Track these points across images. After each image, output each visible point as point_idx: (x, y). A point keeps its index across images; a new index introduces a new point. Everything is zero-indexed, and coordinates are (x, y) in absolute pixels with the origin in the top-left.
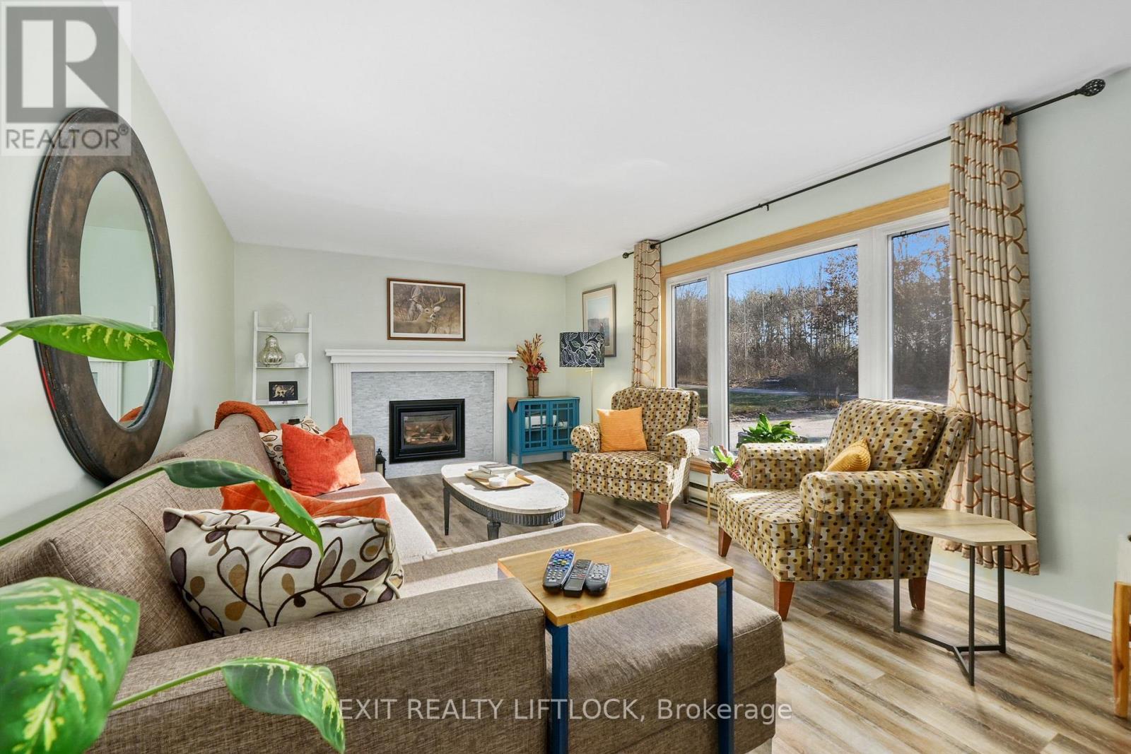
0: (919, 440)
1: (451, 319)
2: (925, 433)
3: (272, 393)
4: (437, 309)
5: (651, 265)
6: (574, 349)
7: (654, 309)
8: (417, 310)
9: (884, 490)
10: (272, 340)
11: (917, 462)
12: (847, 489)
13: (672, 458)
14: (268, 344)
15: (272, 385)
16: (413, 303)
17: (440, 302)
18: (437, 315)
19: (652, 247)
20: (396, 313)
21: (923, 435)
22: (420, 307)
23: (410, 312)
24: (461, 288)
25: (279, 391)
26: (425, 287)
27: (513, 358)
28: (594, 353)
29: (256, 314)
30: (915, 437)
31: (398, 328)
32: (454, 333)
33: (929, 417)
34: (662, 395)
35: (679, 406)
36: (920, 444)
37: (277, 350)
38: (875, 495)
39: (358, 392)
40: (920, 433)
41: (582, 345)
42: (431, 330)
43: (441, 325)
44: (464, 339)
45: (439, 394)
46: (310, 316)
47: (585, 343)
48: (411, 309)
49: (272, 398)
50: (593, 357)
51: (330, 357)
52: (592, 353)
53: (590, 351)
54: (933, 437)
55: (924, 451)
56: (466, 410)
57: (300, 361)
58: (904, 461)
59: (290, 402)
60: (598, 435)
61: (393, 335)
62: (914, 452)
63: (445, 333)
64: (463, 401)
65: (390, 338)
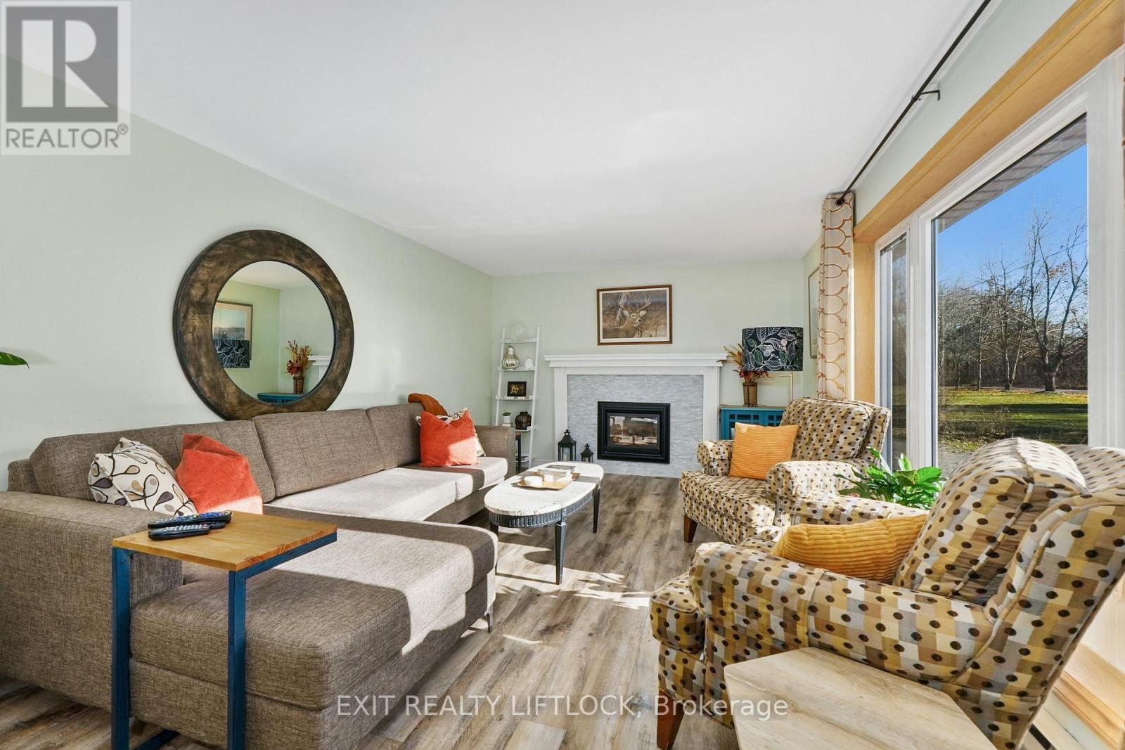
0: (966, 535)
1: (657, 324)
2: (982, 522)
3: (509, 390)
4: (643, 313)
5: (839, 228)
6: (750, 349)
7: (843, 288)
8: (624, 316)
9: (787, 605)
10: (511, 349)
11: (958, 583)
12: (720, 579)
13: (778, 498)
14: (507, 353)
15: (510, 384)
16: (620, 309)
17: (646, 306)
18: (643, 319)
19: (840, 202)
20: (604, 321)
21: (977, 525)
22: (626, 313)
23: (618, 318)
24: (668, 289)
25: (515, 389)
26: (631, 292)
27: (723, 361)
28: (776, 352)
29: (504, 330)
30: (959, 528)
31: (607, 333)
32: (659, 336)
33: (1002, 487)
34: (827, 410)
35: (845, 428)
36: (966, 545)
37: (515, 357)
38: (770, 608)
39: (573, 392)
40: (970, 520)
41: (759, 343)
42: (637, 335)
43: (647, 329)
44: (670, 342)
45: (645, 397)
46: (539, 328)
47: (762, 340)
48: (618, 315)
49: (509, 395)
50: (774, 359)
51: (549, 361)
52: (773, 353)
53: (769, 351)
54: (1002, 535)
55: (975, 562)
56: (672, 414)
57: (529, 365)
58: (929, 572)
59: (519, 398)
60: (725, 456)
61: (602, 340)
62: (950, 558)
63: (651, 336)
64: (667, 407)
65: (599, 344)
